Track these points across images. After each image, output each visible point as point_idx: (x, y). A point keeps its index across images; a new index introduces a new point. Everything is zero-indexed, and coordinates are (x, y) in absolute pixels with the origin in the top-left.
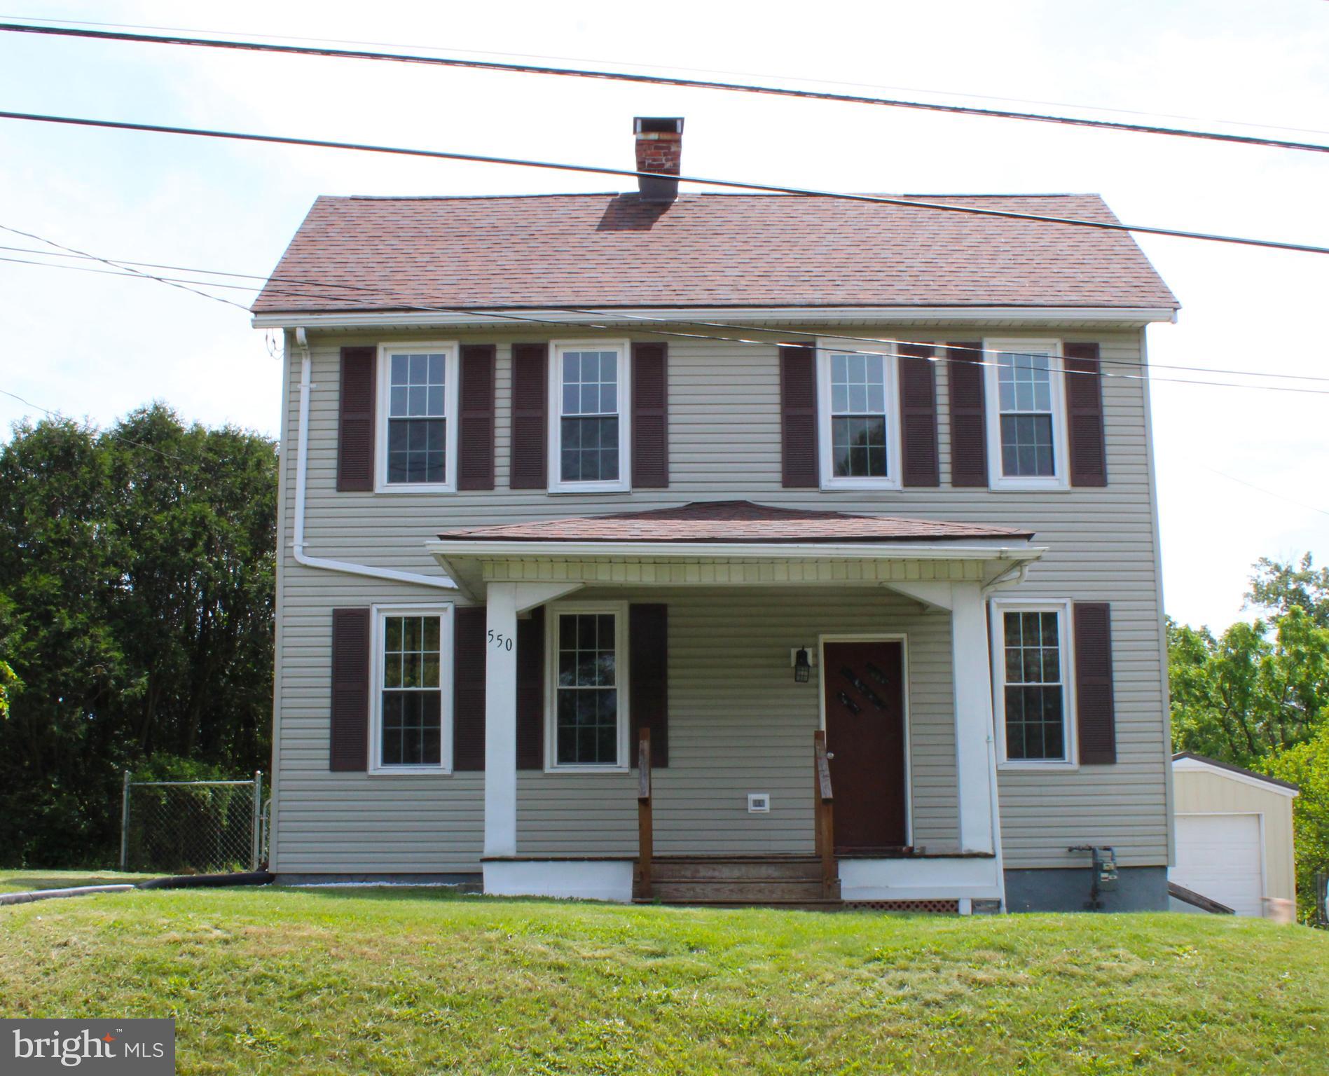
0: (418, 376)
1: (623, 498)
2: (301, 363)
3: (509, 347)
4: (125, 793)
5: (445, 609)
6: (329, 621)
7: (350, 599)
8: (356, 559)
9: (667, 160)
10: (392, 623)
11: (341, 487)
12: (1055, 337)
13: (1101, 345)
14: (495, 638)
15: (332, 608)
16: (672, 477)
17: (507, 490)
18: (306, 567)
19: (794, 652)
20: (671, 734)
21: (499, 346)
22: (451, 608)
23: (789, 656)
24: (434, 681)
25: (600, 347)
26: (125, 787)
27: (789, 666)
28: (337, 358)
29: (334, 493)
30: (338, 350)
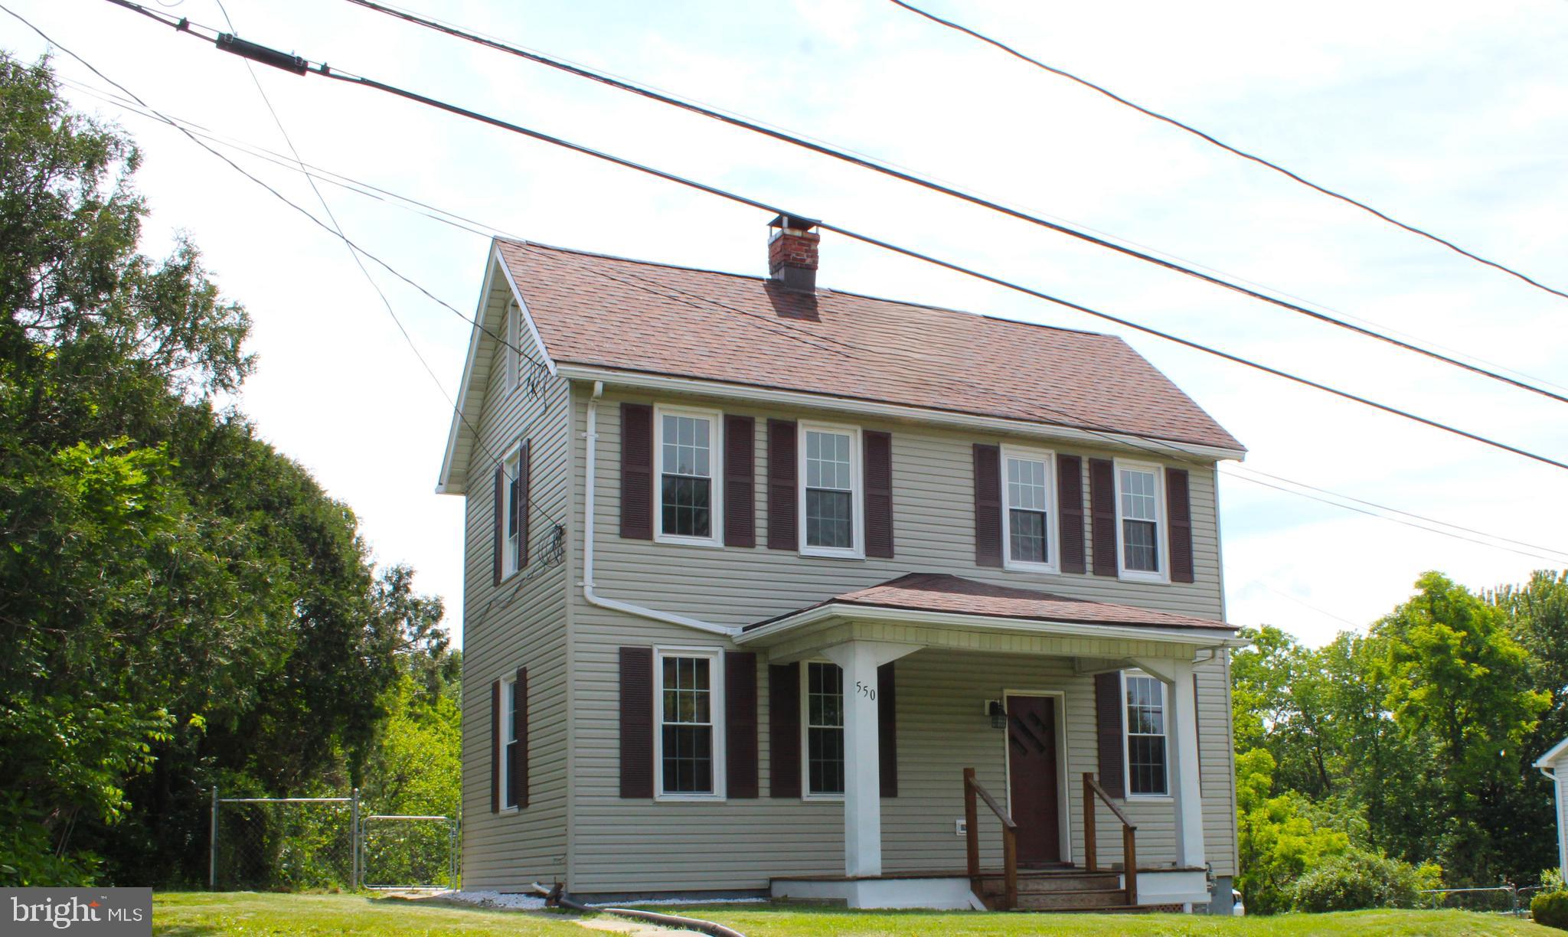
0: (686, 438)
1: (855, 565)
2: (586, 413)
3: (764, 420)
4: (213, 810)
5: (716, 653)
6: (616, 658)
7: (637, 639)
8: (642, 602)
9: (807, 256)
10: (668, 662)
11: (624, 534)
12: (1160, 462)
13: (1190, 473)
14: (862, 688)
15: (618, 646)
16: (896, 549)
17: (764, 549)
18: (595, 606)
19: (987, 703)
20: (900, 768)
21: (757, 420)
22: (721, 652)
23: (984, 706)
24: (706, 716)
25: (837, 430)
26: (214, 803)
27: (983, 714)
28: (617, 412)
29: (617, 538)
30: (618, 404)
